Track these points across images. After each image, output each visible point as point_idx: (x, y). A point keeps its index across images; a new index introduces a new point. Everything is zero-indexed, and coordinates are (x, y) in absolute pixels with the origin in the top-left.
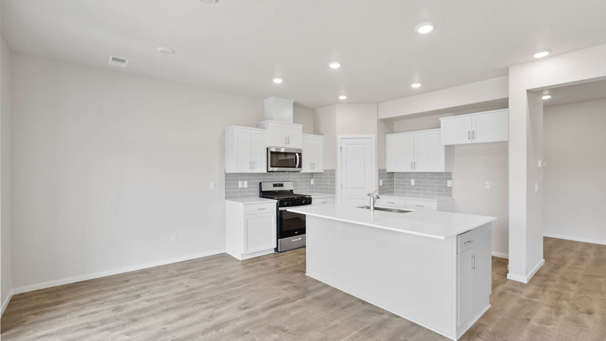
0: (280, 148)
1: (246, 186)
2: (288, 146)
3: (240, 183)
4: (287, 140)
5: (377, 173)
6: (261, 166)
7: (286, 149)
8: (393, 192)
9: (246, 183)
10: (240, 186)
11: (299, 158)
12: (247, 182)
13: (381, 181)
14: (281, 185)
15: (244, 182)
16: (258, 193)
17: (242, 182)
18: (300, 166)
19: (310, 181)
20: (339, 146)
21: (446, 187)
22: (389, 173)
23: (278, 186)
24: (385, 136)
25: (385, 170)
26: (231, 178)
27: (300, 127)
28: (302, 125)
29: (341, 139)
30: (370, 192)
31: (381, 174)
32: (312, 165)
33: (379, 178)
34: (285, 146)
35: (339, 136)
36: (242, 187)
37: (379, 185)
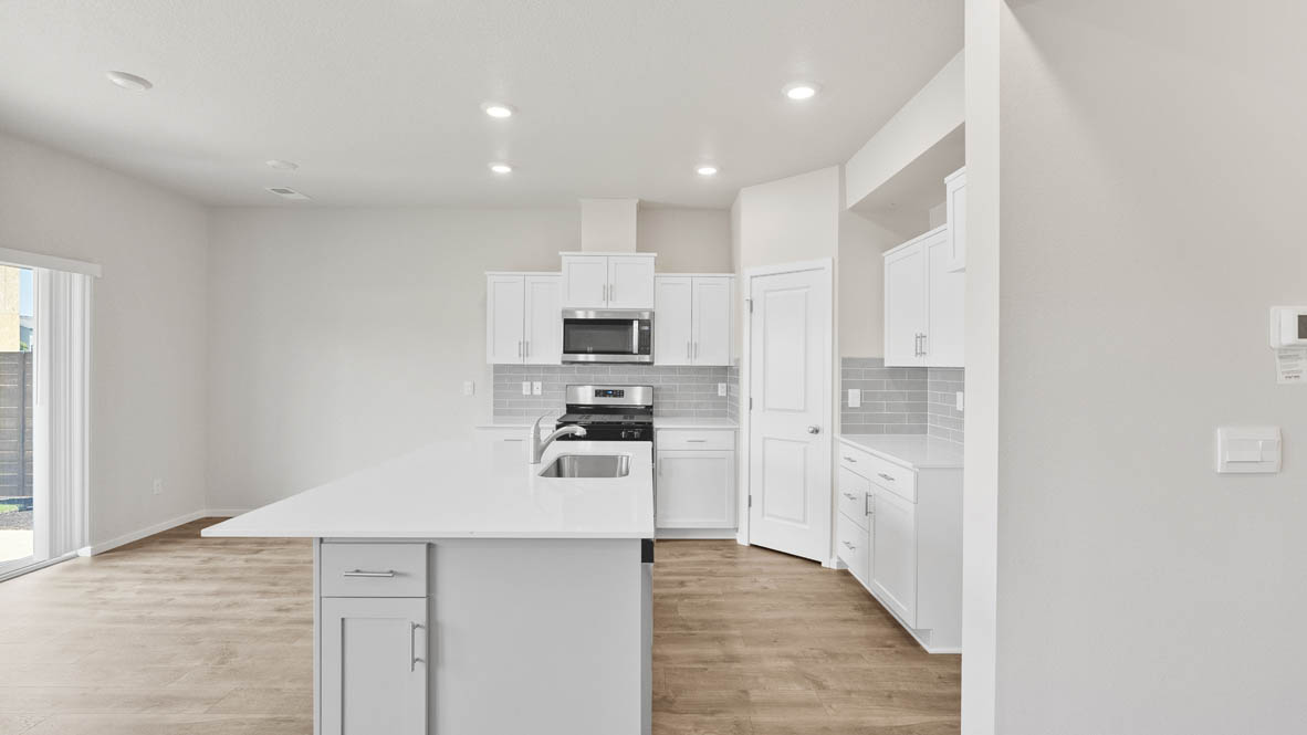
1: (537, 392)
2: (609, 305)
3: (526, 386)
5: (838, 367)
9: (538, 385)
10: (526, 390)
11: (641, 333)
12: (540, 384)
13: (853, 394)
14: (620, 394)
15: (535, 383)
16: (563, 409)
17: (529, 383)
18: (645, 348)
19: (716, 388)
21: (954, 409)
22: (896, 372)
23: (610, 395)
25: (880, 360)
26: (507, 376)
28: (655, 255)
29: (752, 277)
30: (819, 425)
31: (852, 370)
32: (692, 348)
33: (845, 387)
34: (603, 306)
35: (746, 272)
36: (529, 393)
37: (844, 406)
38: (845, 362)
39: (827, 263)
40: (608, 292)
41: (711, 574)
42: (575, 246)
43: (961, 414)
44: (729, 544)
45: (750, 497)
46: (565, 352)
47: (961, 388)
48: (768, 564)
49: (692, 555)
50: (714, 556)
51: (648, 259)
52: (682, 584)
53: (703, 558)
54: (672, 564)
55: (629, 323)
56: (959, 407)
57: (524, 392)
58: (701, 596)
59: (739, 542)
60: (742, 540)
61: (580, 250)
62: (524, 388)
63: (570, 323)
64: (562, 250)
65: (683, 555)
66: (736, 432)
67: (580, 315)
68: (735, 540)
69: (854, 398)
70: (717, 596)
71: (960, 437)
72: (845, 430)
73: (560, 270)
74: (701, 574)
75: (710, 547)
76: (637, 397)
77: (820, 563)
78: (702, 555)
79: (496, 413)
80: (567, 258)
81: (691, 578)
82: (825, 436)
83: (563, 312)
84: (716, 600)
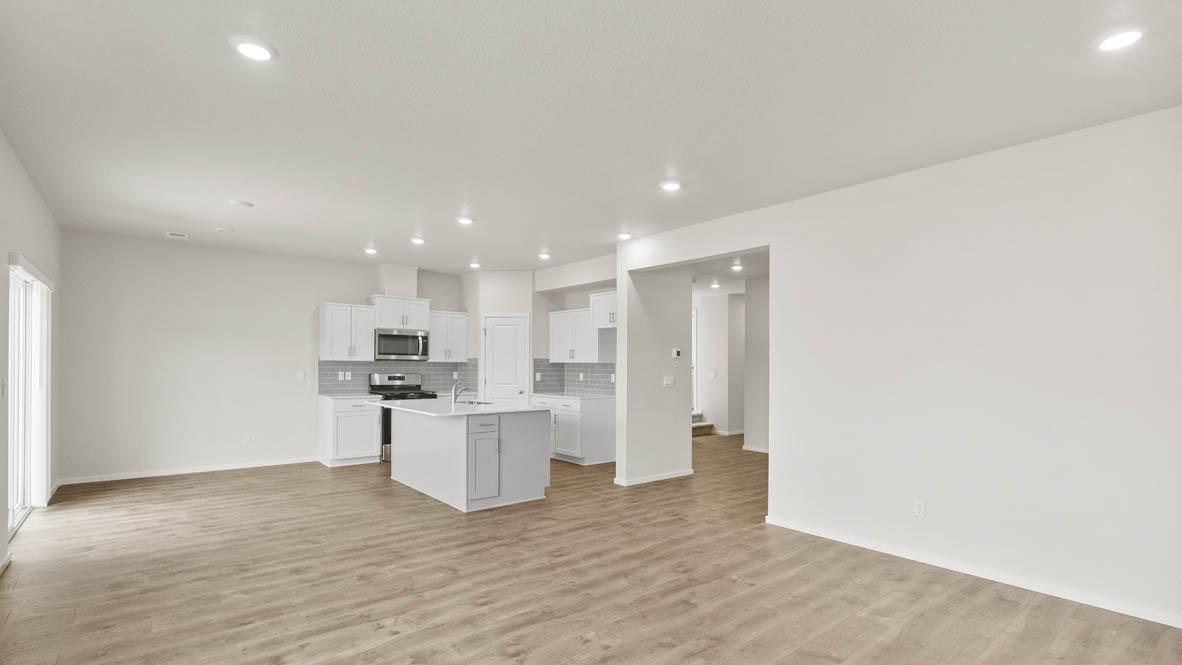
0: (392, 330)
1: (349, 377)
2: (406, 327)
3: (341, 374)
4: (404, 320)
5: (532, 363)
6: (367, 353)
7: (399, 331)
8: (563, 390)
9: (349, 373)
10: (341, 377)
11: (423, 343)
12: (350, 371)
13: (538, 375)
14: (403, 379)
15: (347, 373)
16: (367, 388)
17: (343, 372)
18: (425, 352)
19: (452, 375)
20: (482, 327)
21: (610, 382)
22: (554, 365)
23: (397, 379)
24: (548, 317)
25: (548, 360)
26: (327, 368)
27: (425, 303)
28: (429, 300)
30: (522, 389)
31: (539, 365)
33: (535, 371)
34: (402, 327)
37: (535, 380)
38: (535, 360)
43: (614, 384)
46: (375, 353)
47: (614, 372)
55: (417, 337)
56: (613, 381)
57: (340, 379)
62: (339, 376)
69: (539, 376)
71: (614, 394)
72: (535, 391)
73: (373, 305)
82: (526, 395)
83: (374, 329)
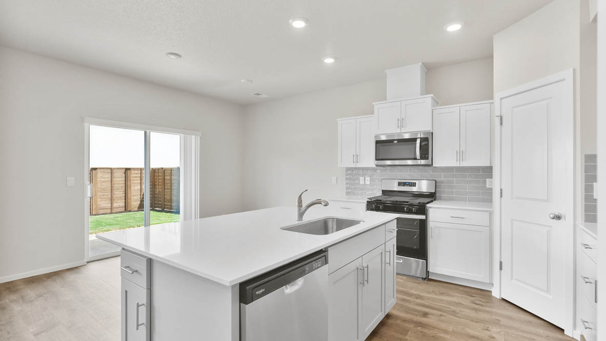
3: (362, 179)
9: (368, 179)
10: (362, 182)
14: (414, 185)
15: (366, 178)
16: (381, 192)
20: (497, 114)
23: (407, 185)
28: (432, 95)
29: (501, 99)
30: (561, 213)
32: (460, 155)
33: (588, 180)
34: (398, 131)
35: (497, 96)
36: (363, 183)
37: (587, 197)
38: (588, 158)
39: (568, 74)
40: (401, 122)
41: (454, 313)
42: (384, 98)
44: (485, 294)
45: (501, 263)
46: (376, 160)
48: (510, 318)
49: (448, 295)
50: (465, 300)
51: (428, 98)
52: (425, 315)
53: (455, 299)
54: (428, 298)
55: (414, 140)
58: (434, 328)
59: (493, 294)
60: (496, 294)
61: (386, 100)
62: (361, 180)
63: (379, 143)
64: (374, 102)
65: (442, 294)
66: (491, 214)
67: (383, 138)
68: (491, 292)
70: (446, 332)
73: (373, 114)
74: (444, 311)
75: (468, 294)
76: (424, 186)
77: (563, 330)
78: (457, 297)
79: (347, 193)
80: (377, 106)
81: (435, 312)
82: (567, 222)
83: (375, 137)
84: (442, 335)
